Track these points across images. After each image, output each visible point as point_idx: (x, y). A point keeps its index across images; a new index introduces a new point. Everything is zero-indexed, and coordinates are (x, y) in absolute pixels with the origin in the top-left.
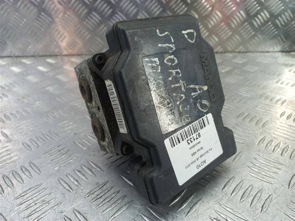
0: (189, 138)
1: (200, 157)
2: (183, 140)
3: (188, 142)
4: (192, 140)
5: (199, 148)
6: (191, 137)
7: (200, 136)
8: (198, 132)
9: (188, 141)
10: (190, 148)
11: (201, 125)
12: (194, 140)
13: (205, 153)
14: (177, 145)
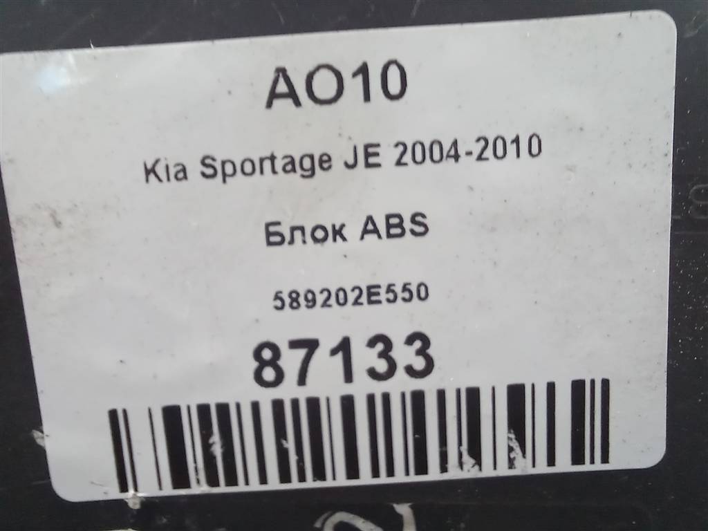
0: (400, 385)
1: (325, 162)
2: (474, 394)
3: (422, 352)
4: (364, 358)
5: (304, 251)
6: (378, 388)
7: (267, 354)
8: (275, 393)
9: (419, 364)
10: (418, 293)
11: (216, 438)
12: (344, 347)
13: (251, 167)
14: (551, 388)
